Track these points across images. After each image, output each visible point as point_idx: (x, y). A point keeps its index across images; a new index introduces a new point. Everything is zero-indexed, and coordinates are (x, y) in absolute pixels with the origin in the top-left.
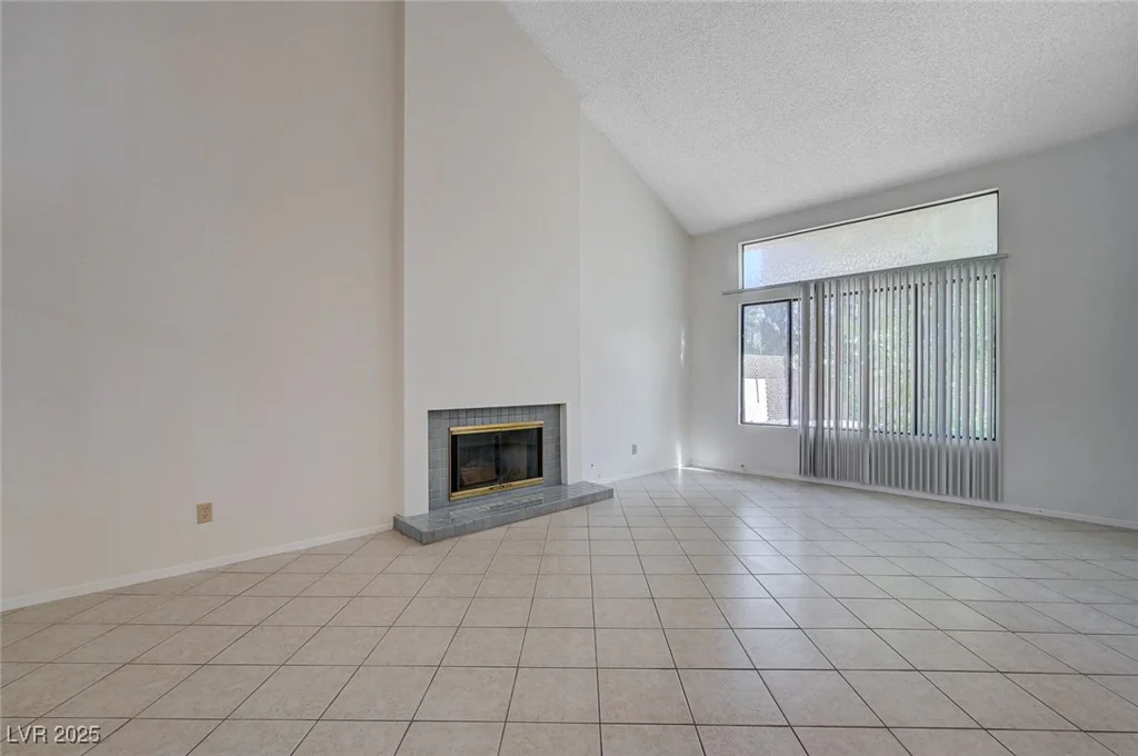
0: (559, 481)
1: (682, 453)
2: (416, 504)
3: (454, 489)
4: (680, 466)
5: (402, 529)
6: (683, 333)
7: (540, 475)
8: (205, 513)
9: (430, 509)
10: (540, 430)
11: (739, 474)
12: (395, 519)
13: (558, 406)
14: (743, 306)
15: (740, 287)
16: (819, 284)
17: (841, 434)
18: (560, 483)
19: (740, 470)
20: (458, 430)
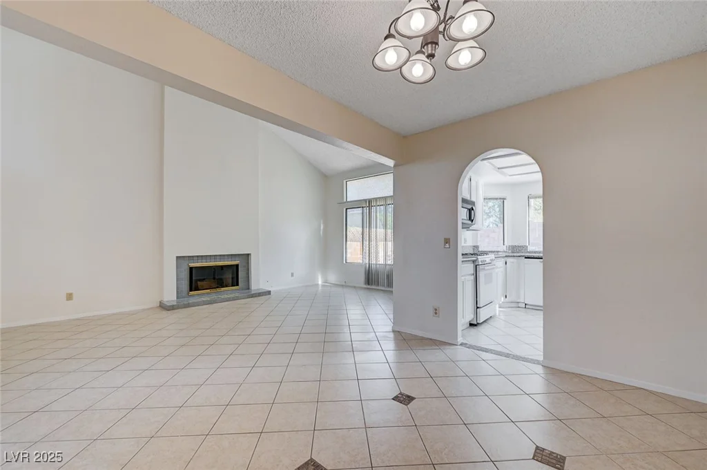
0: (248, 288)
1: (322, 277)
2: (170, 296)
3: (191, 290)
4: (320, 282)
5: (163, 307)
6: (322, 222)
7: (238, 285)
8: (70, 297)
9: (177, 298)
10: (237, 266)
11: (343, 286)
12: (160, 302)
13: (248, 254)
14: (347, 209)
15: (345, 200)
16: (370, 201)
17: (378, 266)
18: (249, 289)
19: (344, 284)
20: (192, 265)
